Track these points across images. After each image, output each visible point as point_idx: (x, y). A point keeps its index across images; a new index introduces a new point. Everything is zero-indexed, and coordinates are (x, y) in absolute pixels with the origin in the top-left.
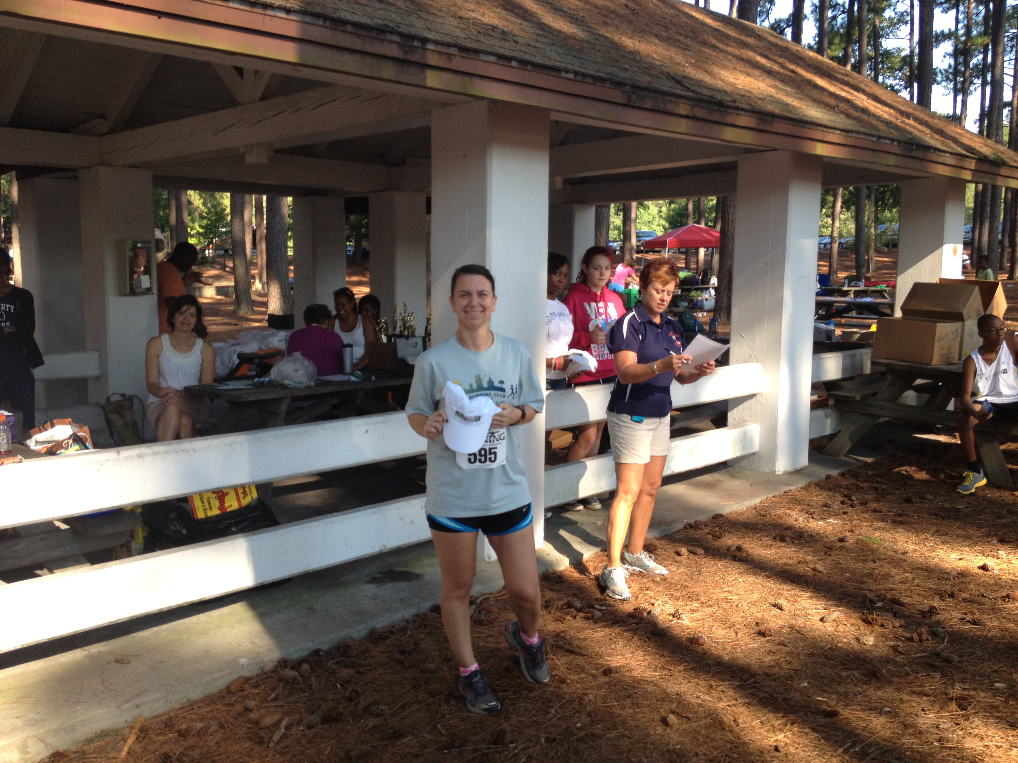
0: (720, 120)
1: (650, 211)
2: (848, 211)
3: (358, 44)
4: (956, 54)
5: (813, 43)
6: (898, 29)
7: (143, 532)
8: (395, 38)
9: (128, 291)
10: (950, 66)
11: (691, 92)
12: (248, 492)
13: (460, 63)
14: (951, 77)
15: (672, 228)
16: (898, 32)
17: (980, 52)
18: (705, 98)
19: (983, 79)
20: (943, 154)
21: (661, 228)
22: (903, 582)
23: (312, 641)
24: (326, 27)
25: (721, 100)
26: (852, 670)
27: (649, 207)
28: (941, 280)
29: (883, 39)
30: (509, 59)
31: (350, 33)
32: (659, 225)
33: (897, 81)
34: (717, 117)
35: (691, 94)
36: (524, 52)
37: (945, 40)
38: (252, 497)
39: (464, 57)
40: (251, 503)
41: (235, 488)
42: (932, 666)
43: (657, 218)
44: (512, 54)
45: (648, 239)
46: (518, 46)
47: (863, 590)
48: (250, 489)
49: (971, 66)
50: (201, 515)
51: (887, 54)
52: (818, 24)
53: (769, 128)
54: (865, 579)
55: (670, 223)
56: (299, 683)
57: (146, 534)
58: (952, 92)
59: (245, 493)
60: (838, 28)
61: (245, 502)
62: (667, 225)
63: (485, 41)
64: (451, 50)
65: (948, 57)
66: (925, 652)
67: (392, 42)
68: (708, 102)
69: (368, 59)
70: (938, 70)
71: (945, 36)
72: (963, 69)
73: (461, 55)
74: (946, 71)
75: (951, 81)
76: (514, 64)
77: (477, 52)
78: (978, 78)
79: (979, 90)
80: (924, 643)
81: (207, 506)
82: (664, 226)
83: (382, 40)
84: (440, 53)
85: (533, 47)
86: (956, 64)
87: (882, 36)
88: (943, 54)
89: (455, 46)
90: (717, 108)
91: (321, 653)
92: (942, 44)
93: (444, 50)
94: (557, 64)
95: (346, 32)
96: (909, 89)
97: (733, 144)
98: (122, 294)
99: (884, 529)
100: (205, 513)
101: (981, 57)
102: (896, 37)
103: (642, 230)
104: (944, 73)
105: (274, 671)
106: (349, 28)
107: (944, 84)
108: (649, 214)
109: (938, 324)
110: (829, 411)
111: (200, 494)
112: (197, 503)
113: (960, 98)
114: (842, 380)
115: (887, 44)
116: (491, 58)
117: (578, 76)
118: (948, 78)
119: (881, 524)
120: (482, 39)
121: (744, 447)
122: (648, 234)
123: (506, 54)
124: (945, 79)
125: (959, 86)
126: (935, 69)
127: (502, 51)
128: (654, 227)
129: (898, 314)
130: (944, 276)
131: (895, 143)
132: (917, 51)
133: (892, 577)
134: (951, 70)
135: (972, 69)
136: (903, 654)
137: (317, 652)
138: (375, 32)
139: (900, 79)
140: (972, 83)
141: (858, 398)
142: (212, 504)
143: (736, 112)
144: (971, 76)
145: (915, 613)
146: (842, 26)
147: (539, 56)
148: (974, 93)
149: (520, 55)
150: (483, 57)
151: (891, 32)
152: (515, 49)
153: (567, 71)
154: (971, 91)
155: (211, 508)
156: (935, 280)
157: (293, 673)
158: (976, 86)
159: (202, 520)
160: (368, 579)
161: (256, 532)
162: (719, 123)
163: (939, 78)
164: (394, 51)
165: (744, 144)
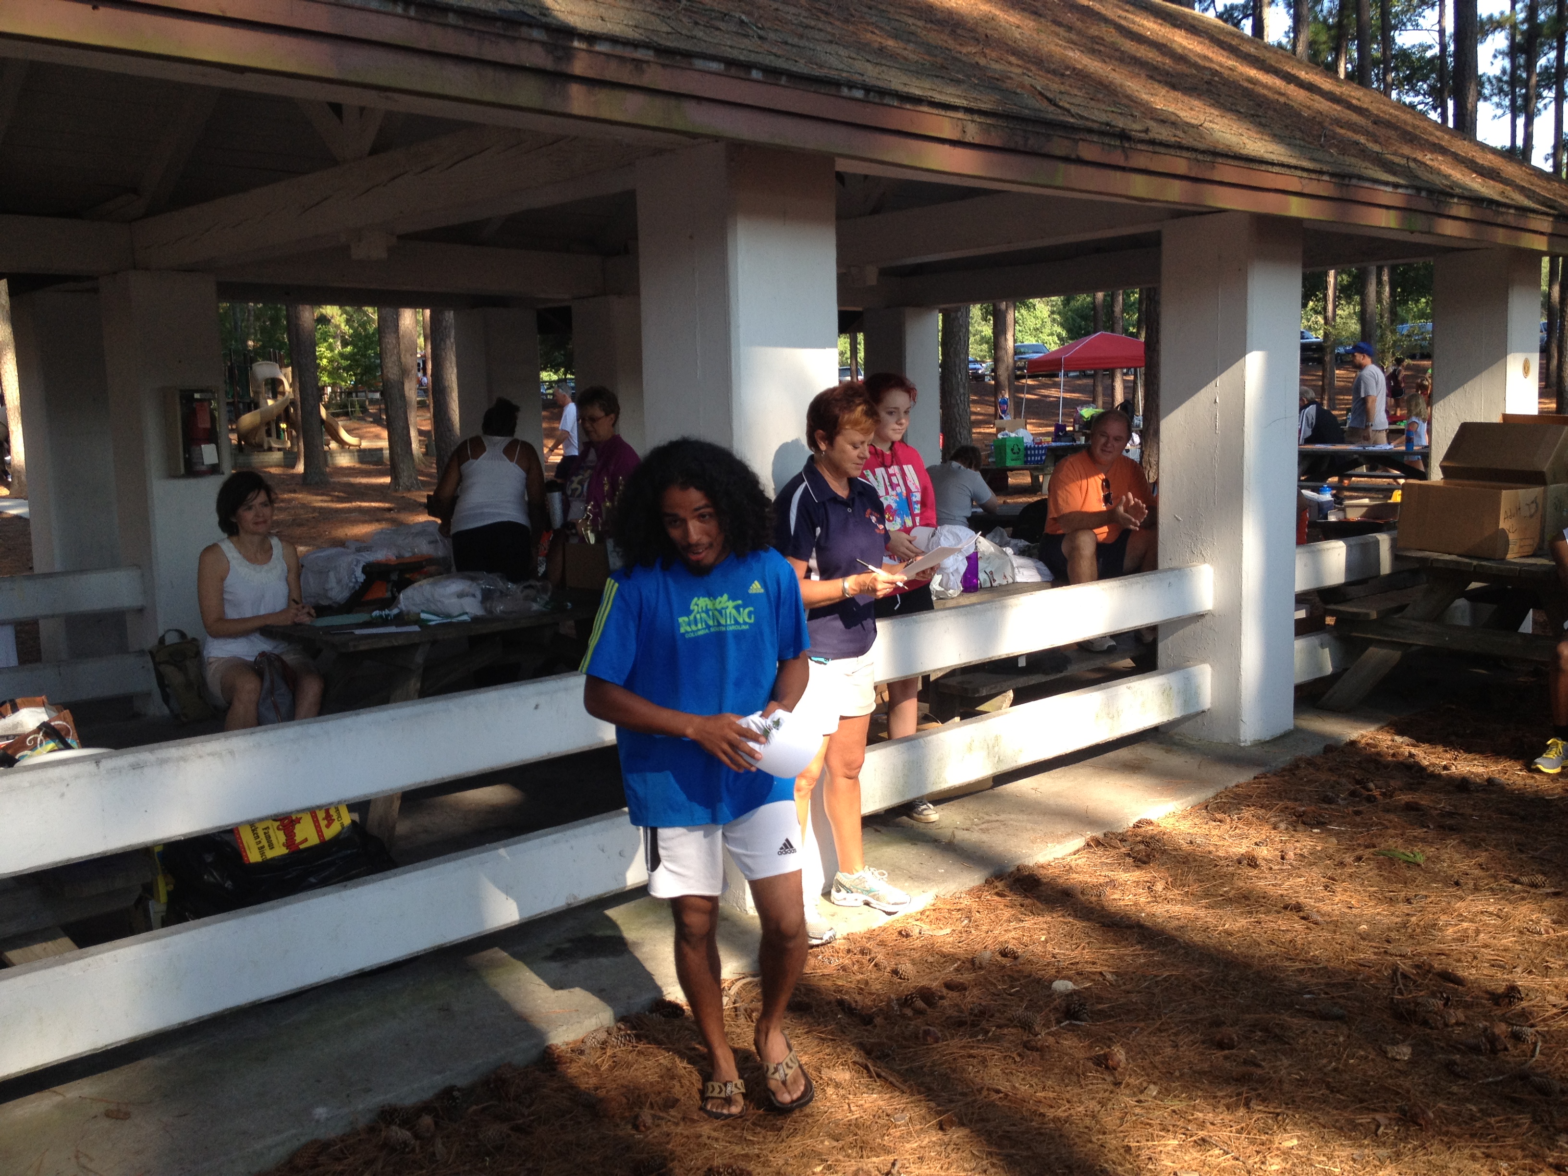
0: (1122, 163)
1: (1038, 313)
2: (1349, 303)
3: (469, 46)
4: (1513, 51)
5: (1284, 41)
6: (1420, 15)
7: (167, 884)
8: (537, 34)
9: (182, 471)
10: (1504, 72)
11: (1073, 116)
12: (335, 817)
13: (655, 77)
14: (1506, 88)
15: (1071, 339)
16: (1421, 21)
17: (1551, 48)
18: (1095, 126)
19: (1557, 89)
20: (1504, 210)
21: (1055, 338)
22: (1461, 940)
23: (439, 1073)
24: (410, 18)
25: (1123, 130)
26: (1375, 1110)
27: (1034, 306)
28: (1505, 417)
29: (1397, 32)
30: (748, 66)
31: (455, 27)
32: (1052, 334)
33: (1421, 98)
34: (1117, 158)
35: (1072, 120)
36: (775, 55)
37: (1495, 29)
38: (342, 825)
39: (664, 66)
40: (340, 833)
41: (312, 812)
42: (1514, 1101)
43: (1049, 324)
44: (753, 58)
45: (1036, 356)
46: (766, 46)
47: (1391, 955)
48: (337, 810)
49: (1538, 70)
50: (254, 856)
51: (1404, 55)
52: (1292, 11)
53: (1208, 175)
54: (1393, 935)
55: (1069, 331)
56: (413, 1150)
57: (171, 887)
58: (1508, 112)
59: (329, 819)
60: (1324, 17)
61: (330, 833)
62: (1064, 334)
63: (707, 39)
64: (640, 54)
65: (1500, 57)
66: (1503, 1073)
67: (532, 41)
68: (1102, 133)
69: (490, 73)
70: (1484, 79)
71: (1495, 24)
72: (1524, 75)
73: (661, 61)
74: (1499, 80)
75: (1506, 95)
76: (755, 74)
77: (688, 55)
78: (1550, 89)
79: (1552, 107)
80: (1501, 1055)
81: (264, 842)
82: (1059, 336)
83: (515, 39)
84: (621, 59)
85: (793, 46)
86: (1514, 67)
87: (1395, 28)
88: (1493, 52)
89: (646, 46)
90: (1118, 143)
91: (456, 1093)
92: (1490, 37)
93: (628, 53)
94: (833, 74)
95: (445, 25)
96: (1439, 110)
97: (1148, 204)
98: (173, 475)
99: (1424, 840)
100: (262, 854)
101: (1553, 55)
102: (1417, 26)
103: (1026, 343)
104: (1494, 82)
105: (372, 1129)
106: (452, 18)
107: (1495, 99)
108: (1036, 317)
109: (1504, 492)
110: (1326, 637)
111: (252, 825)
112: (247, 837)
113: (1521, 121)
114: (1347, 584)
115: (1405, 39)
116: (714, 66)
117: (872, 94)
118: (1501, 90)
119: (1419, 832)
120: (700, 34)
121: (1186, 703)
122: (1035, 349)
123: (742, 58)
124: (1496, 91)
125: (1519, 101)
126: (1481, 76)
127: (735, 54)
128: (1044, 337)
129: (1436, 476)
130: (1510, 411)
131: (1423, 194)
132: (1451, 48)
133: (1440, 930)
134: (1505, 78)
135: (1539, 75)
136: (1464, 1078)
137: (448, 1093)
138: (499, 24)
139: (1424, 95)
140: (1540, 96)
141: (1374, 615)
142: (273, 839)
143: (1151, 148)
144: (1538, 85)
145: (1482, 998)
146: (1330, 13)
147: (802, 61)
148: (1543, 112)
149: (769, 61)
150: (699, 63)
151: (1409, 20)
152: (759, 50)
153: (851, 85)
154: (1539, 110)
155: (271, 847)
156: (1497, 419)
157: (404, 1134)
158: (1546, 101)
159: (257, 865)
160: (548, 952)
161: (349, 883)
162: (1123, 169)
163: (1487, 91)
164: (536, 57)
165: (1167, 202)
